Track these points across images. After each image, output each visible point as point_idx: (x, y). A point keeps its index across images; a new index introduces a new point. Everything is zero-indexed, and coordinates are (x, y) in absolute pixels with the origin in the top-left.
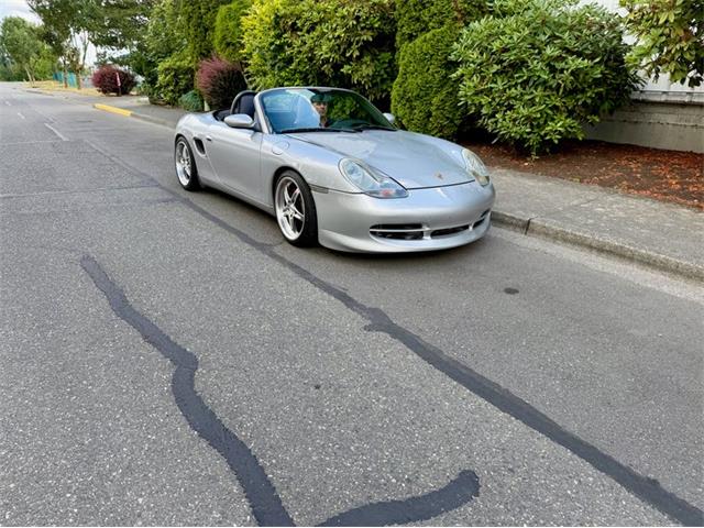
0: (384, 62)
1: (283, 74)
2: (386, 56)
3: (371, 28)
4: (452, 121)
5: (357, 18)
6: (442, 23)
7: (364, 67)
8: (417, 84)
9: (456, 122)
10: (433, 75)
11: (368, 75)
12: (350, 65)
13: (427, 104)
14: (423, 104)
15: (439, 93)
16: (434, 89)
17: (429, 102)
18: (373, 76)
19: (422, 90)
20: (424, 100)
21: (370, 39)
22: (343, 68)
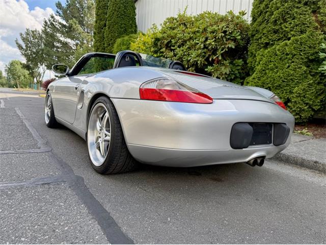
0: (238, 66)
2: (240, 62)
3: (235, 40)
4: (310, 107)
5: (225, 32)
6: (302, 32)
7: (223, 68)
8: (279, 77)
9: (314, 108)
10: (295, 70)
11: (226, 73)
12: (212, 66)
13: (286, 93)
14: (283, 93)
15: (300, 84)
16: (296, 81)
17: (288, 91)
18: (229, 74)
19: (284, 81)
20: (285, 90)
21: (234, 47)
22: (207, 68)
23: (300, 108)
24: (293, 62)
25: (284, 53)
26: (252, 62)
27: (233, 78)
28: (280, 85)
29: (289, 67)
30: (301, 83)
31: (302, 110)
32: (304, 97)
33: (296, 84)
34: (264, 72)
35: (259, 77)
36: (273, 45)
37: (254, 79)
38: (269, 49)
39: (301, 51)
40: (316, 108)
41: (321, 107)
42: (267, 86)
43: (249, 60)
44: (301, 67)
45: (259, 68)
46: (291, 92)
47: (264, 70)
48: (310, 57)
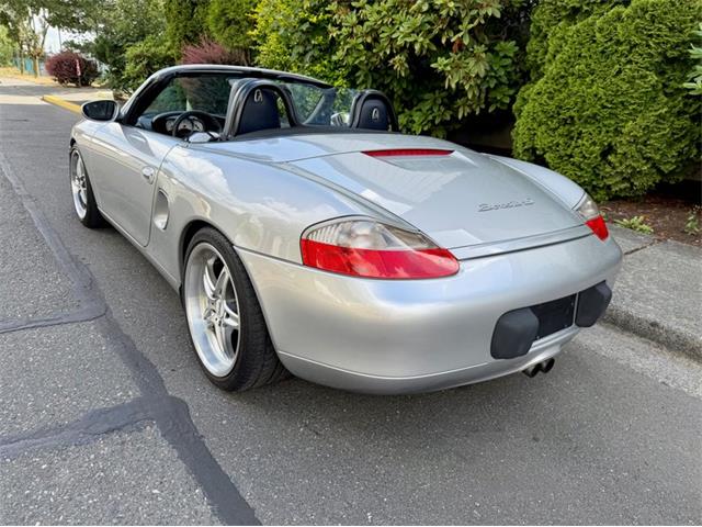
0: (506, 57)
1: (318, 68)
2: (510, 47)
4: (654, 166)
7: (472, 62)
8: (596, 96)
9: (662, 168)
10: (631, 81)
11: (477, 76)
12: (448, 57)
13: (607, 132)
14: (600, 132)
15: (640, 115)
16: (630, 108)
17: (612, 129)
18: (485, 77)
19: (604, 107)
20: (605, 126)
21: (498, 15)
22: (436, 61)
23: (634, 168)
24: (630, 62)
25: (611, 40)
26: (537, 51)
27: (492, 86)
28: (595, 115)
29: (619, 72)
30: (641, 111)
31: (636, 173)
32: (645, 144)
33: (630, 114)
34: (562, 81)
35: (550, 93)
36: (588, 13)
37: (539, 94)
38: (579, 25)
39: (651, 36)
40: (666, 168)
41: (678, 166)
42: (568, 114)
43: (532, 45)
44: (646, 77)
45: (551, 69)
46: (617, 132)
47: (563, 77)
48: (669, 54)
